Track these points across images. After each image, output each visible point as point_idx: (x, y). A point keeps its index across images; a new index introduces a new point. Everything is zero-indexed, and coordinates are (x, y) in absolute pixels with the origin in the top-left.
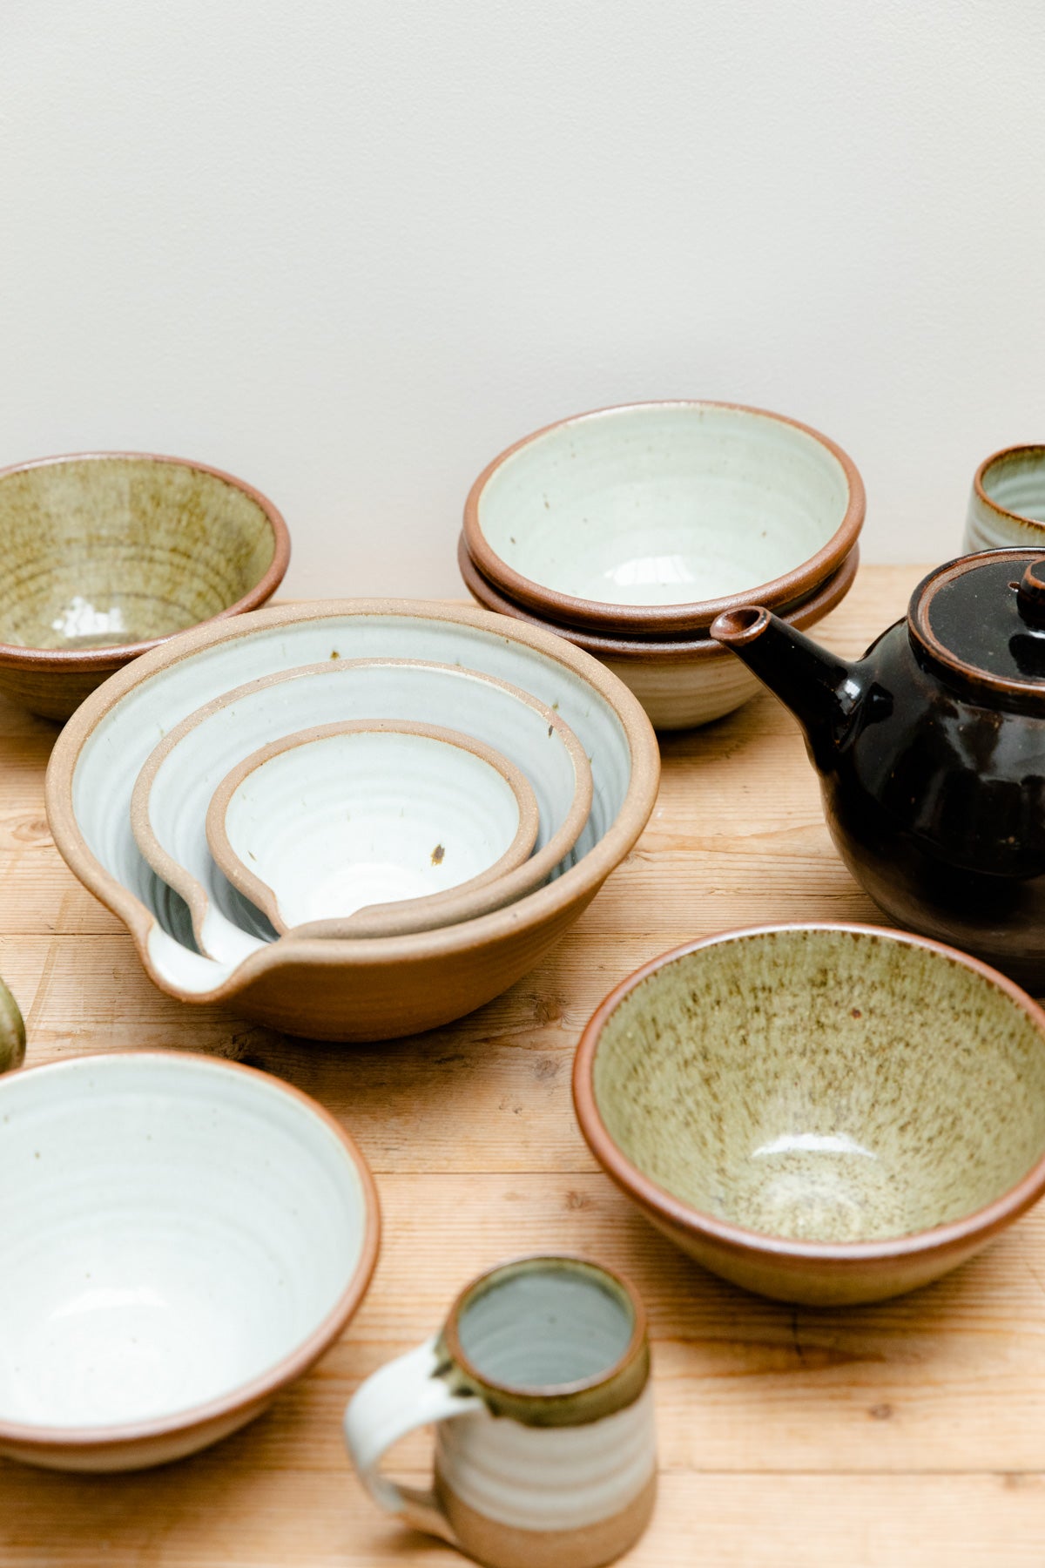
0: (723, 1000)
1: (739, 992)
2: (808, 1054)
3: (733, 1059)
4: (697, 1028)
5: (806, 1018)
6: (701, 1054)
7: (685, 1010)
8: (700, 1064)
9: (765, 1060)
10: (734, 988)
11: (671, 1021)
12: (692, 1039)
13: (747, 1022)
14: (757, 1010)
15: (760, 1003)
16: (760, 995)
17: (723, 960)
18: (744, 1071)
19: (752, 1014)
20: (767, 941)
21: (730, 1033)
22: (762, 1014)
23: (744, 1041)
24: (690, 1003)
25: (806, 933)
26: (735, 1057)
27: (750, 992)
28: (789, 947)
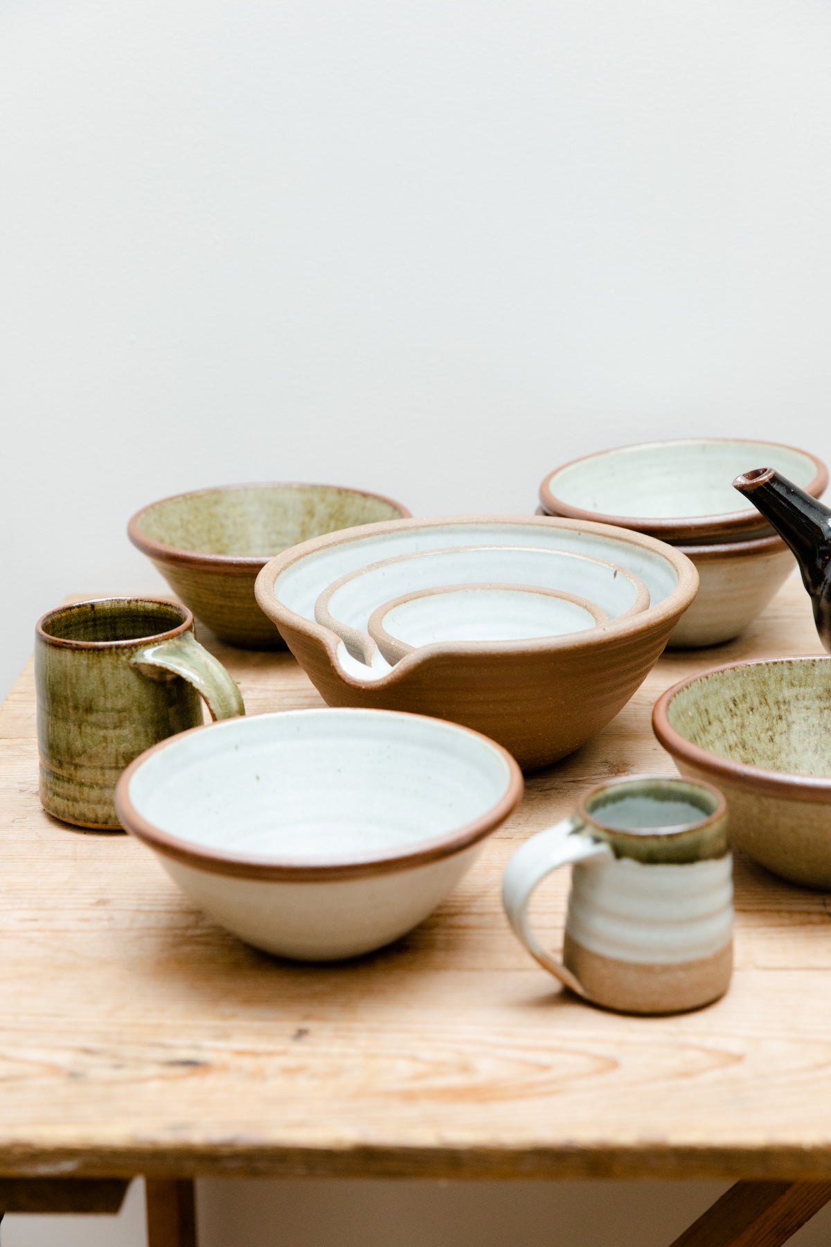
0: (755, 708)
1: (767, 703)
2: (819, 752)
3: (764, 753)
4: (737, 725)
5: (816, 725)
6: (741, 743)
7: (728, 710)
8: (740, 750)
9: (787, 755)
10: (763, 700)
11: (719, 715)
12: (734, 731)
13: (773, 726)
14: (780, 718)
15: (782, 713)
16: (782, 707)
17: (755, 678)
18: (773, 761)
19: (777, 721)
20: (786, 666)
21: (761, 733)
22: (784, 722)
23: (772, 740)
24: (732, 706)
25: (814, 661)
26: (766, 750)
27: (775, 704)
28: (802, 672)
